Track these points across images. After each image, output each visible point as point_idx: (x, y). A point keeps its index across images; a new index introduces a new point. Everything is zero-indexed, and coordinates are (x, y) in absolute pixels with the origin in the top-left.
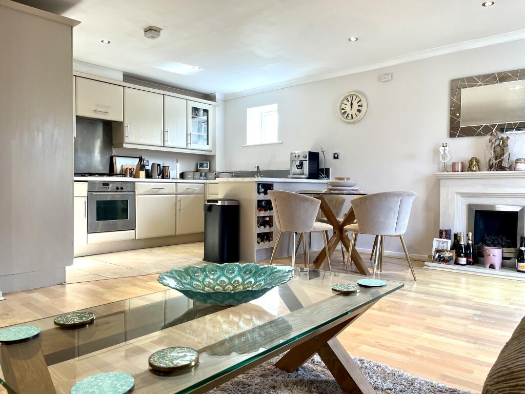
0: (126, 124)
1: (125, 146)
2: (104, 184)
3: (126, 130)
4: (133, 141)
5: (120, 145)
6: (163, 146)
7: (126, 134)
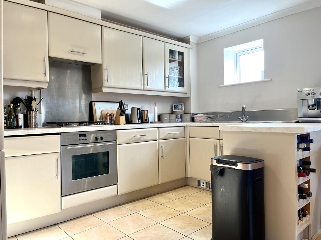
0: (104, 67)
1: (104, 90)
2: (80, 136)
3: (105, 72)
4: (113, 84)
5: (99, 89)
6: (143, 90)
7: (105, 78)
